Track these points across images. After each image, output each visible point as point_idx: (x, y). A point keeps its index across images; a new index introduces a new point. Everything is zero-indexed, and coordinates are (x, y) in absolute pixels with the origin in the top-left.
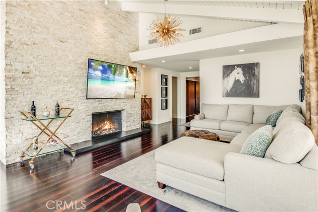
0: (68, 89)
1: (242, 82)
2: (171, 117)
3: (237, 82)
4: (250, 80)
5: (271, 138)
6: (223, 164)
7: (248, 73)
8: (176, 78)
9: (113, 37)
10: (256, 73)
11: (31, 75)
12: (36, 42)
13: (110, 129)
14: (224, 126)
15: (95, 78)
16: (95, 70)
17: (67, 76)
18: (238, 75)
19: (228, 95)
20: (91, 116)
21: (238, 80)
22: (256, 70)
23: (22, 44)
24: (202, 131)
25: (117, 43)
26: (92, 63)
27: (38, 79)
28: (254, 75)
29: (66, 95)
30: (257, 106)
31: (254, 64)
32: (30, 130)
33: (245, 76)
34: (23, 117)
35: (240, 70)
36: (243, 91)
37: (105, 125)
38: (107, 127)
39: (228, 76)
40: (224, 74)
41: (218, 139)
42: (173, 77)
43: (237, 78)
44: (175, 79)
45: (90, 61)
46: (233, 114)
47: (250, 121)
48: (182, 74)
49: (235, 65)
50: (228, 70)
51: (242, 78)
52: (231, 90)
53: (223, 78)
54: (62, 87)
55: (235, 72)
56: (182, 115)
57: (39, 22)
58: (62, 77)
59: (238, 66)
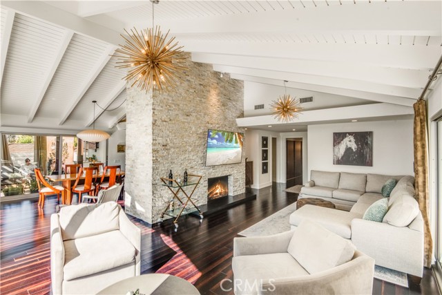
0: (191, 158)
1: (354, 150)
2: (271, 181)
3: (348, 150)
4: (362, 148)
5: (387, 208)
6: (350, 227)
7: (361, 141)
8: (276, 139)
9: (223, 105)
10: (369, 142)
11: (168, 147)
12: (172, 118)
13: (221, 193)
14: (337, 194)
15: (212, 147)
16: (212, 139)
17: (191, 146)
18: (350, 143)
19: (339, 162)
20: (207, 182)
21: (350, 148)
22: (369, 139)
23: (162, 121)
24: (317, 199)
25: (227, 110)
26: (211, 133)
27: (172, 150)
28: (367, 144)
29: (190, 163)
30: (371, 174)
31: (367, 133)
32: (167, 194)
33: (357, 145)
34: (163, 183)
35: (352, 138)
36: (354, 160)
37: (216, 189)
38: (218, 191)
39: (339, 143)
40: (334, 141)
41: (334, 207)
42: (273, 138)
43: (349, 146)
44: (274, 140)
45: (209, 131)
46: (345, 183)
47: (363, 190)
48: (281, 134)
49: (346, 133)
50: (338, 137)
51: (354, 146)
52: (342, 157)
53: (334, 146)
54: (187, 155)
55: (346, 140)
56: (282, 179)
57: (173, 100)
58: (188, 147)
59: (350, 134)
